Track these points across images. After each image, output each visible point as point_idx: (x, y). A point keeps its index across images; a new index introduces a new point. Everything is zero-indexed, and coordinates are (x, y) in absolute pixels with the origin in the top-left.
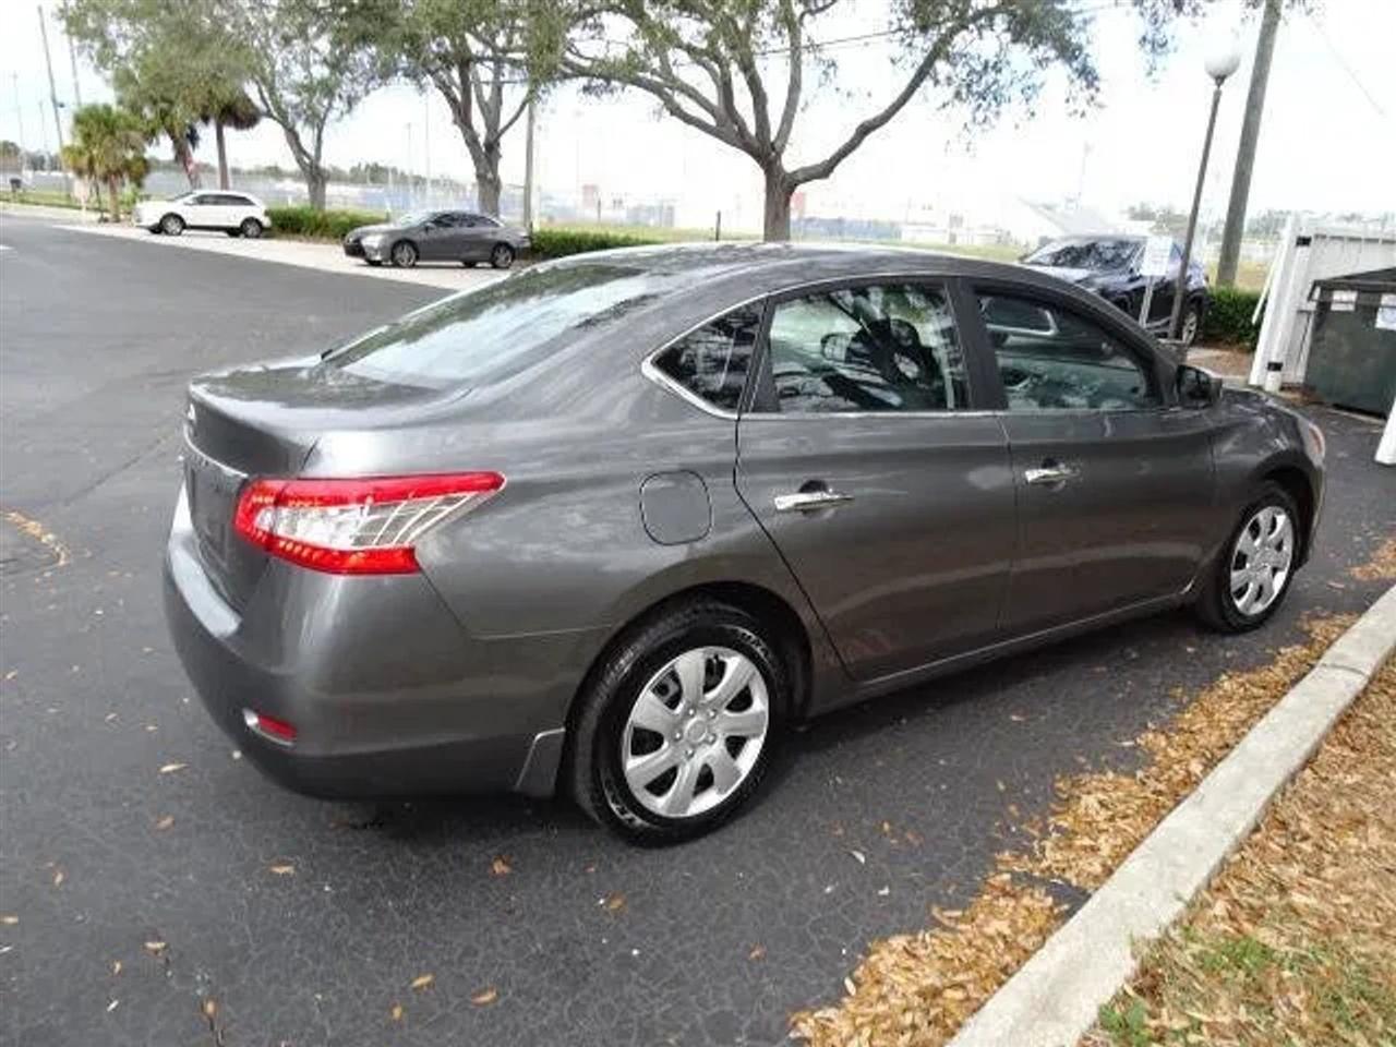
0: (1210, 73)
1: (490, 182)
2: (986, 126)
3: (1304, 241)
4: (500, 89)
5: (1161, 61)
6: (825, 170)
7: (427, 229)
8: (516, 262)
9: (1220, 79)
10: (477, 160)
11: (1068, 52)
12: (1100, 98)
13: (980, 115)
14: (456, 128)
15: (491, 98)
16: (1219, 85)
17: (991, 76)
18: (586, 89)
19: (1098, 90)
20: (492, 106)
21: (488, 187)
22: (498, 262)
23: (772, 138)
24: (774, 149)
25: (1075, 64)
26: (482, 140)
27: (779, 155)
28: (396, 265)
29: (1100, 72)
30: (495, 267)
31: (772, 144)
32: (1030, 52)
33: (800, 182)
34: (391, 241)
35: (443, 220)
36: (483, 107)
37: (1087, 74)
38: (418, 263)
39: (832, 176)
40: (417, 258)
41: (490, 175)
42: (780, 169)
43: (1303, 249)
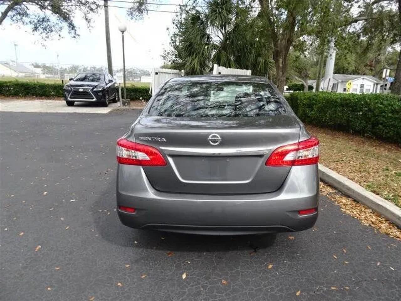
0: (120, 31)
3: (157, 73)
9: (123, 32)
12: (77, 33)
16: (123, 34)
43: (157, 75)
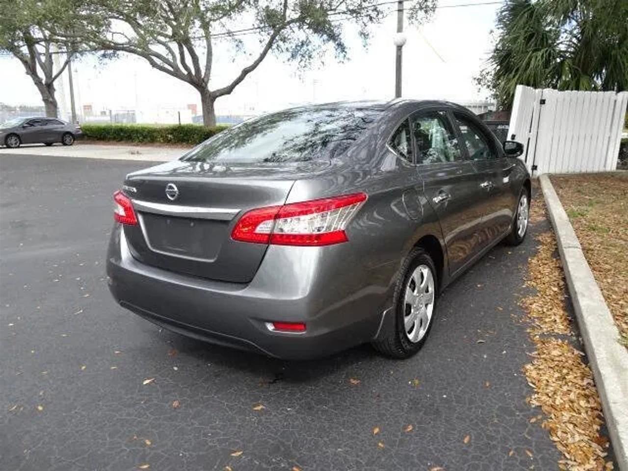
1: (51, 102)
2: (305, 69)
4: (50, 57)
5: (368, 41)
6: (229, 90)
7: (24, 127)
8: (75, 142)
9: (400, 47)
10: (42, 93)
11: (333, 37)
12: (347, 56)
13: (303, 63)
14: (29, 76)
15: (46, 61)
17: (305, 48)
18: (104, 56)
19: (346, 52)
20: (47, 64)
21: (50, 105)
22: (66, 142)
23: (203, 77)
24: (204, 82)
25: (337, 42)
26: (44, 82)
27: (206, 85)
28: (9, 147)
29: (346, 45)
30: (65, 144)
31: (203, 80)
32: (321, 37)
33: (217, 97)
34: (5, 134)
35: (32, 123)
36: (42, 66)
37: (341, 46)
38: (21, 145)
39: (232, 93)
40: (21, 143)
41: (51, 99)
42: (208, 90)
